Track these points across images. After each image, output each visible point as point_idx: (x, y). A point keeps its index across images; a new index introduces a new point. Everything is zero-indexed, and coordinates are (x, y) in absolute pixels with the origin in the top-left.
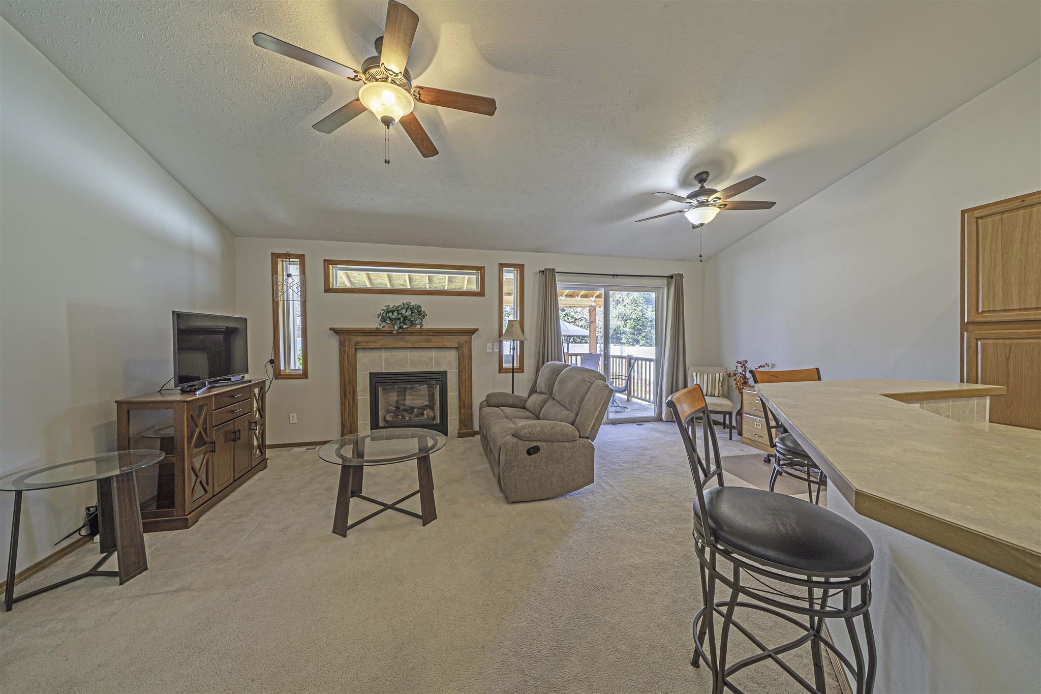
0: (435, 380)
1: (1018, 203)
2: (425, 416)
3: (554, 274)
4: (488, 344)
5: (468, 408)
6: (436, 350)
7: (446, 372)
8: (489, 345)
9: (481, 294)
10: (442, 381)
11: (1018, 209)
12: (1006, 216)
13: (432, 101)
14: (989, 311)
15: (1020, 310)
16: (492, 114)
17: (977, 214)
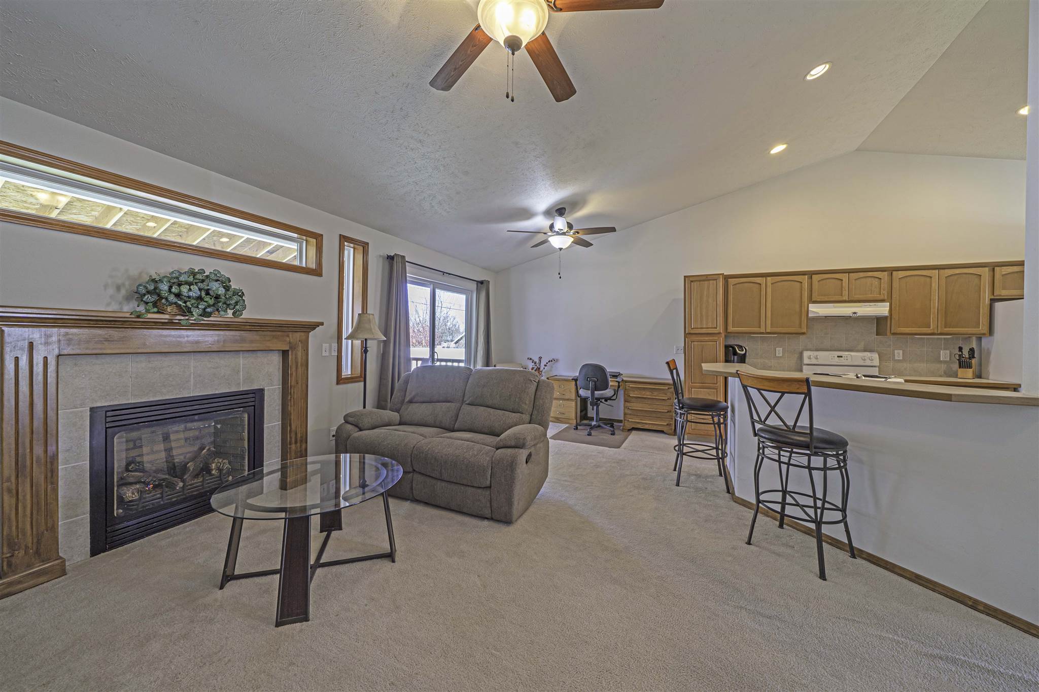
0: (242, 405)
1: (704, 278)
2: (213, 472)
3: (405, 263)
4: (324, 345)
5: (301, 441)
6: (246, 355)
7: (262, 391)
8: (326, 346)
9: (317, 272)
10: (254, 406)
11: (704, 280)
12: (701, 282)
13: (534, 51)
14: (696, 328)
15: (706, 328)
16: (558, 100)
17: (691, 279)
